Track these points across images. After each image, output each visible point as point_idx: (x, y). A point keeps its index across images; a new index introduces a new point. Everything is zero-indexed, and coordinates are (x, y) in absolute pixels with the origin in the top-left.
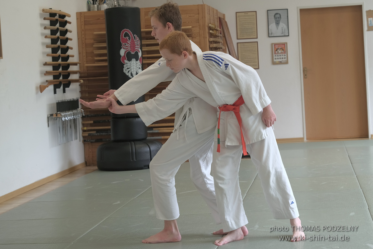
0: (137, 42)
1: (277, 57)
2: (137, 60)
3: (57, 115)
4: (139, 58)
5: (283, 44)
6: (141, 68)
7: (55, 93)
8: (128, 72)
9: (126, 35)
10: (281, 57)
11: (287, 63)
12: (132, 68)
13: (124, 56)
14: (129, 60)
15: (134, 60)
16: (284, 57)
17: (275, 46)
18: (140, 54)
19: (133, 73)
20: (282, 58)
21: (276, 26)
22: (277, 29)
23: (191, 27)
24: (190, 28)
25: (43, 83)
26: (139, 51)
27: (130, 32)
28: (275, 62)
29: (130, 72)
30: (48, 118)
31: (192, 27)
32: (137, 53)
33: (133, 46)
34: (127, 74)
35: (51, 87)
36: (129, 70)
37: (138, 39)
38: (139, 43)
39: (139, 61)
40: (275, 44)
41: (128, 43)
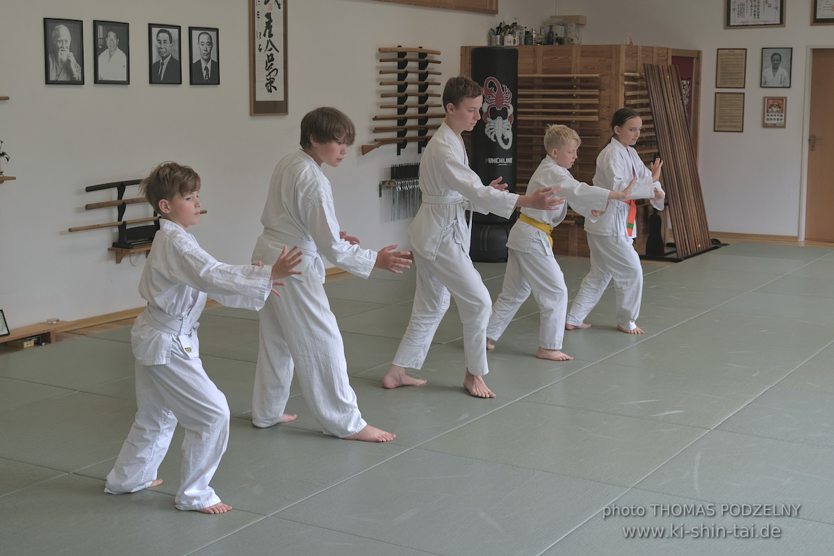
0: (507, 95)
1: (770, 117)
2: (504, 119)
3: (389, 184)
4: (509, 115)
5: (780, 100)
6: (510, 129)
7: (399, 153)
8: (491, 133)
9: (492, 85)
10: (776, 118)
11: (784, 127)
12: (496, 128)
13: (487, 112)
14: (494, 118)
15: (499, 119)
16: (780, 118)
17: (770, 101)
18: (510, 111)
19: (497, 135)
20: (778, 120)
21: (773, 72)
22: (774, 75)
23: (598, 75)
24: (596, 78)
25: (372, 142)
26: (509, 107)
27: (496, 82)
28: (767, 124)
29: (493, 134)
30: (380, 186)
31: (601, 75)
32: (505, 110)
33: (499, 99)
34: (489, 137)
35: (395, 146)
36: (492, 131)
37: (508, 90)
38: (510, 95)
39: (507, 120)
40: (769, 98)
41: (493, 96)
